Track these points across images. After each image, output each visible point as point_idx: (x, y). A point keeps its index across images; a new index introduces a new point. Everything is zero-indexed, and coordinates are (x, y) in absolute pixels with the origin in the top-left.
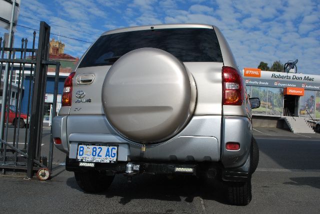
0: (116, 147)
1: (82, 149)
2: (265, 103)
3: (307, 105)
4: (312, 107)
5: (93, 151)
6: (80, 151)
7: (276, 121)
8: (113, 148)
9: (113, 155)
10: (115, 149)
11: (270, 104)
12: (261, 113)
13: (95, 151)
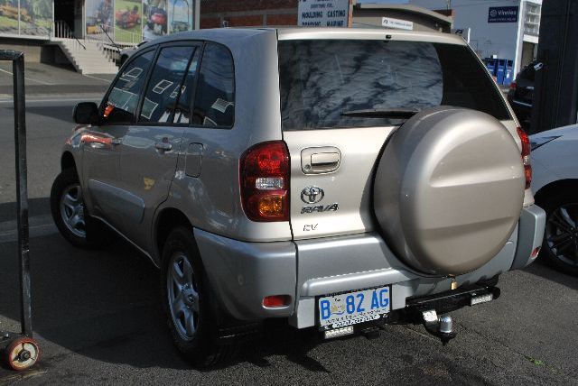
0: (388, 288)
1: (325, 305)
2: (14, 9)
3: (100, 16)
4: (109, 20)
5: (349, 304)
6: (323, 309)
7: (39, 49)
8: (383, 291)
9: (384, 303)
10: (386, 291)
11: (25, 12)
12: (7, 30)
13: (352, 303)
